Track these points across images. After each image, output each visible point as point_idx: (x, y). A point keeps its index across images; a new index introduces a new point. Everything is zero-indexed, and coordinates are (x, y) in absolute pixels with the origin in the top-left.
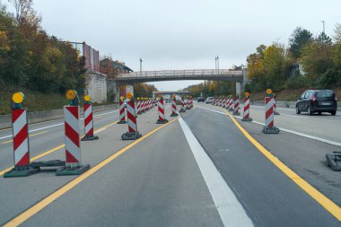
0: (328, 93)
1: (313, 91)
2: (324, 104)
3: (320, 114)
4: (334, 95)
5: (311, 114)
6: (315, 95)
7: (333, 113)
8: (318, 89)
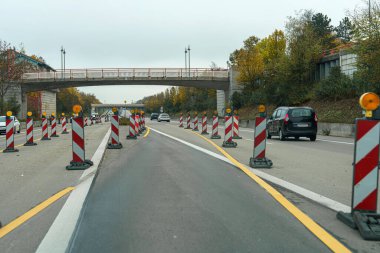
0: (306, 110)
1: (287, 108)
2: (299, 125)
3: (297, 139)
4: (313, 114)
5: (283, 139)
6: (289, 113)
7: (313, 138)
8: (292, 105)
